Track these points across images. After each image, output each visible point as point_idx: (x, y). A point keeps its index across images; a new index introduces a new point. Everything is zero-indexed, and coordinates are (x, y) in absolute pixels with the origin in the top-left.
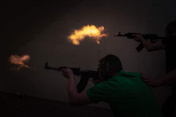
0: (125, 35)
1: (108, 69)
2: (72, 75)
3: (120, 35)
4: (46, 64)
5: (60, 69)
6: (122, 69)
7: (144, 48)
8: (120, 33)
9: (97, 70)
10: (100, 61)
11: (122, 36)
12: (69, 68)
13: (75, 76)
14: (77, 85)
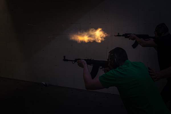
0: (123, 35)
1: (116, 60)
2: (86, 65)
3: (119, 35)
4: (64, 57)
5: (76, 61)
6: (128, 59)
7: (139, 45)
8: (119, 33)
9: (107, 60)
10: (109, 53)
11: (120, 36)
12: (83, 59)
13: (88, 65)
14: (90, 72)
